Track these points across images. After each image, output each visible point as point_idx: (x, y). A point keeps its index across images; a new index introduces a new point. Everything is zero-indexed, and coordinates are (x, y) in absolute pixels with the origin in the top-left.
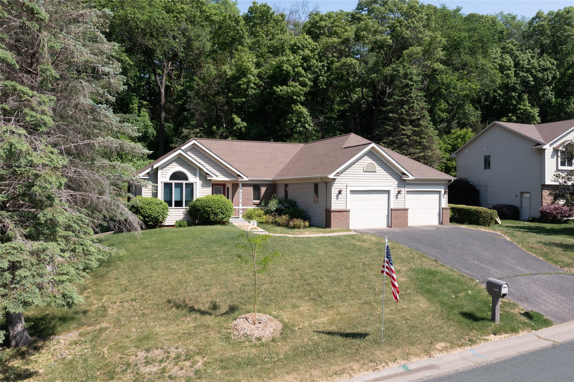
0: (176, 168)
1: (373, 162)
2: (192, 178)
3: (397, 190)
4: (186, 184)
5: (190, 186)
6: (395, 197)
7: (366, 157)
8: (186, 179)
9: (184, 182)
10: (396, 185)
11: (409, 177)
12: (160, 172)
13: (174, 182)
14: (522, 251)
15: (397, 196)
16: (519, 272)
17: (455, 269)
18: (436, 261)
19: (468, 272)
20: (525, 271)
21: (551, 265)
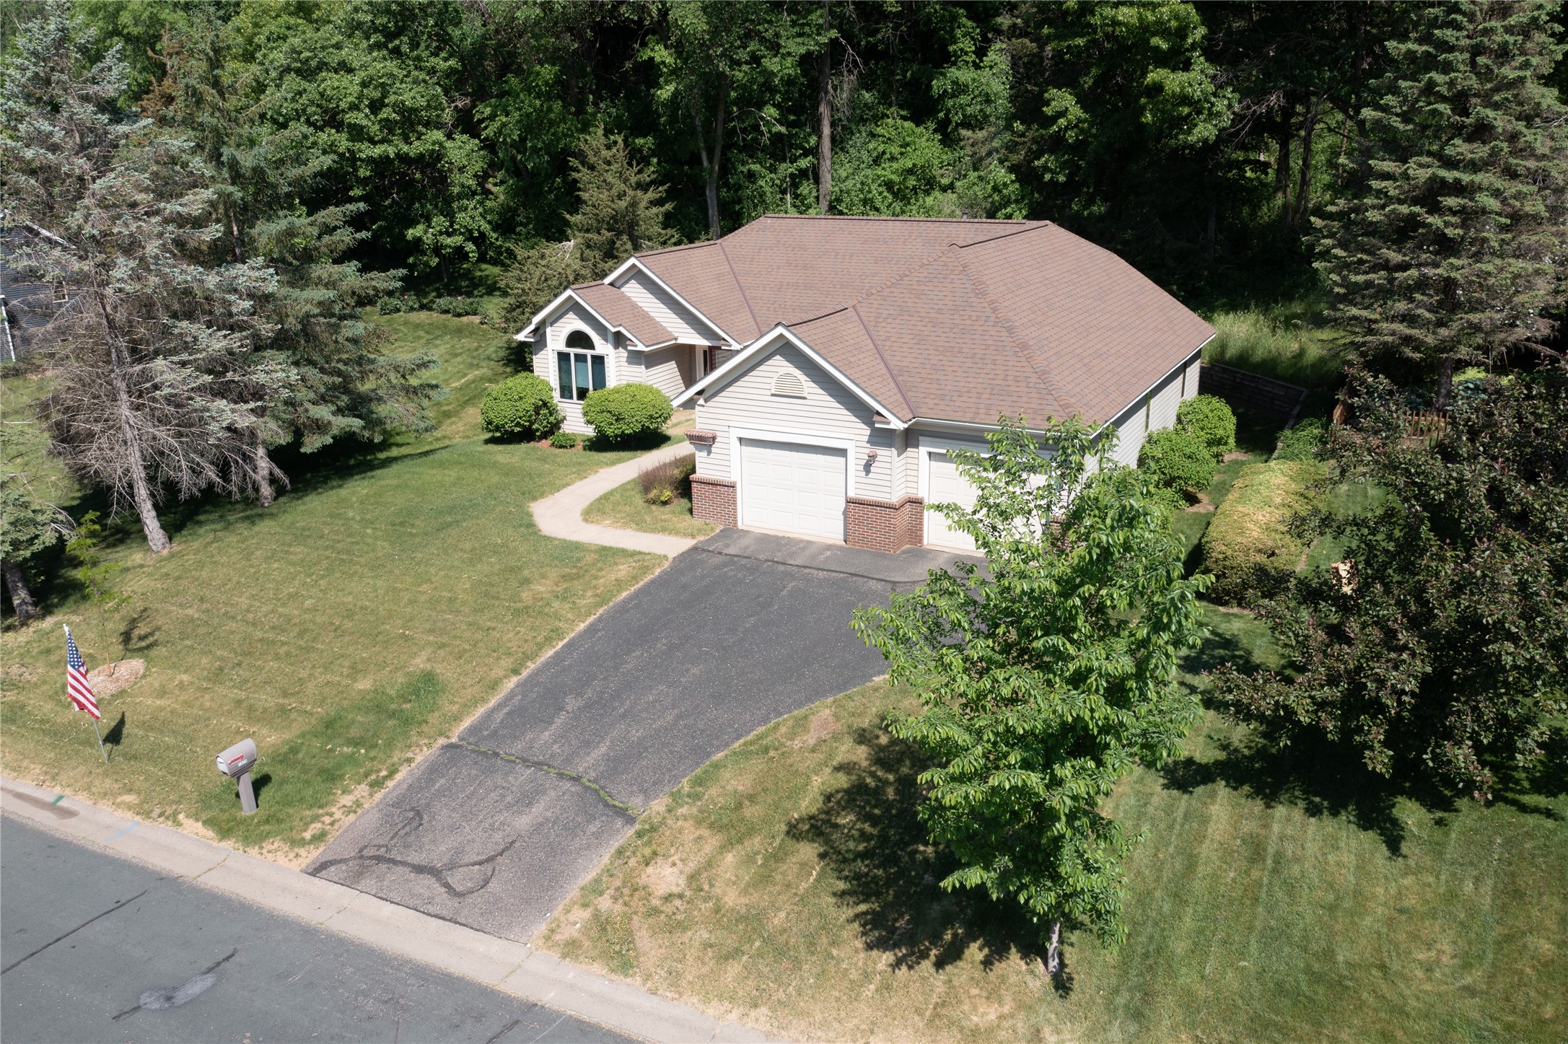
0: (573, 323)
1: (797, 372)
2: (602, 347)
3: (868, 451)
4: (593, 357)
5: (599, 361)
6: (861, 468)
7: (778, 357)
8: (591, 346)
9: (589, 353)
10: (866, 438)
11: (888, 423)
12: (549, 330)
13: (573, 351)
14: (765, 720)
15: (867, 468)
16: (568, 760)
17: (493, 702)
18: (516, 672)
19: (500, 716)
20: (589, 763)
21: (676, 779)
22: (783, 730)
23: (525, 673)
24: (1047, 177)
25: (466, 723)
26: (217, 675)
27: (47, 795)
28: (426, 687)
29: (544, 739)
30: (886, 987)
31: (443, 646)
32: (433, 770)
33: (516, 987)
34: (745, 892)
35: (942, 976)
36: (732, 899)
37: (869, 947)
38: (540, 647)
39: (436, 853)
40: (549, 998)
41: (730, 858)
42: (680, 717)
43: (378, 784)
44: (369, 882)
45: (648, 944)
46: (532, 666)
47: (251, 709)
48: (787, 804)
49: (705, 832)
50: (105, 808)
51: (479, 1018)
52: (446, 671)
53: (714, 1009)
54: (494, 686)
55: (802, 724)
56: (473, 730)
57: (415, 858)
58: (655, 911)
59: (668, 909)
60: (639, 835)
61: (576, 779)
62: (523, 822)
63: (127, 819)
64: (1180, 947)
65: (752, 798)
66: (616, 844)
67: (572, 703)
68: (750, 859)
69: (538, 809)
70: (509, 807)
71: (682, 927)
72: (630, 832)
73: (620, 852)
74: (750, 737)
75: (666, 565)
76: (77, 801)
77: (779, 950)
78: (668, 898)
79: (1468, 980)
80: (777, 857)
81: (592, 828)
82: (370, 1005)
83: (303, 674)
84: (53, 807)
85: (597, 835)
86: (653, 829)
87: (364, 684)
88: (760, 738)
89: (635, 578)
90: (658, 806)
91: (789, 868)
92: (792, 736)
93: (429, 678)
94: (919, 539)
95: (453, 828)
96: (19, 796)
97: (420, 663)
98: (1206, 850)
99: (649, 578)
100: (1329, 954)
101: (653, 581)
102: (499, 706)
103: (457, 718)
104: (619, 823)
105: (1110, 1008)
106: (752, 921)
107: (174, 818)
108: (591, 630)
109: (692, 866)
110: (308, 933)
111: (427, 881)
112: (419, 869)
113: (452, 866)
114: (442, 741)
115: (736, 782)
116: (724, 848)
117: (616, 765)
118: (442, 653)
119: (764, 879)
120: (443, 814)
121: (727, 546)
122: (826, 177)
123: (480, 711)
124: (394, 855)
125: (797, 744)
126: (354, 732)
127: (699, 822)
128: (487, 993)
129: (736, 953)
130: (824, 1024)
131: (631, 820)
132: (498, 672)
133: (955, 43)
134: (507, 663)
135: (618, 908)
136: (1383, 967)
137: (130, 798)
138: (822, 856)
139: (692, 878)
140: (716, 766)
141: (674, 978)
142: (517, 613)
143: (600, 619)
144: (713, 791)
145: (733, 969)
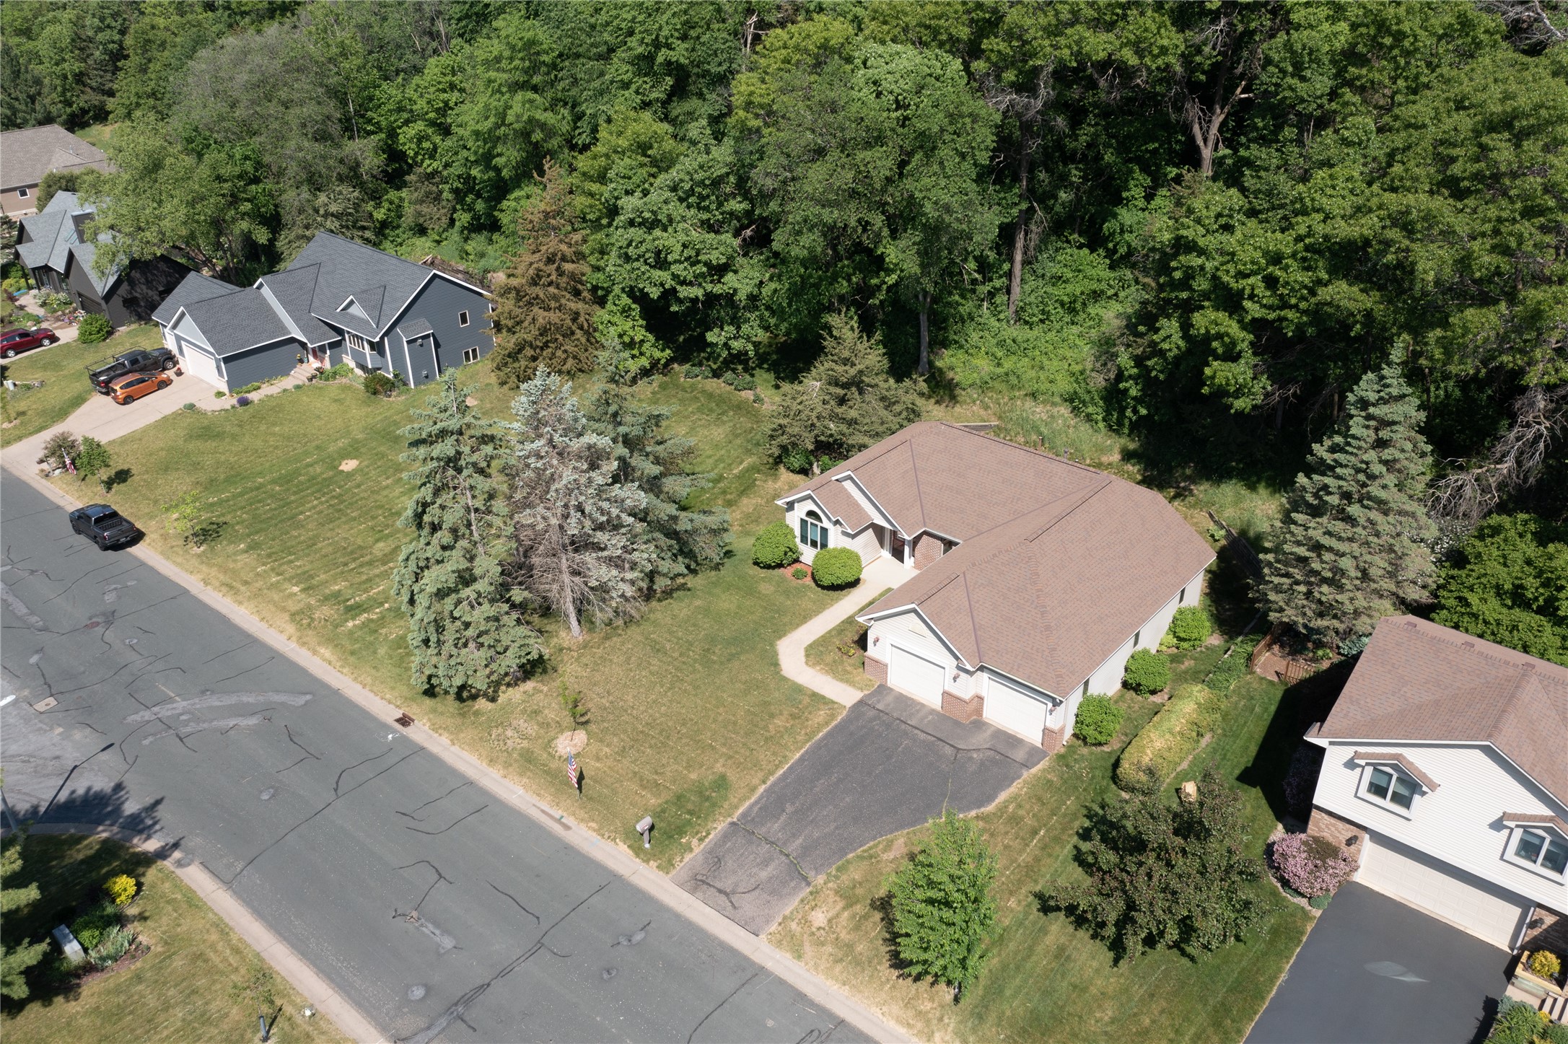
0: (810, 506)
2: (827, 522)
3: (955, 672)
4: (821, 527)
5: (825, 530)
6: (952, 679)
7: (913, 614)
8: (820, 521)
9: (819, 524)
10: (954, 666)
11: (965, 666)
12: (796, 505)
13: (810, 520)
14: (874, 838)
15: (955, 679)
16: (785, 844)
17: (753, 799)
18: (764, 782)
19: (756, 809)
20: (794, 846)
21: (830, 865)
22: (881, 846)
23: (769, 783)
24: (1154, 374)
25: (740, 811)
26: (623, 752)
27: (557, 813)
28: (722, 783)
29: (775, 828)
30: (894, 987)
31: (730, 757)
32: (725, 837)
33: (757, 958)
34: (849, 933)
35: (915, 986)
36: (843, 935)
37: (891, 966)
38: (777, 767)
39: (727, 884)
40: (769, 965)
41: (846, 914)
42: (837, 828)
43: (701, 840)
44: (699, 894)
45: (808, 949)
46: (772, 779)
47: (641, 779)
48: (874, 890)
49: (838, 899)
50: (583, 826)
51: (744, 970)
52: (732, 775)
53: (829, 983)
54: (753, 789)
55: (889, 847)
56: (744, 815)
57: (719, 885)
58: (813, 934)
59: (818, 934)
60: (811, 893)
61: (787, 855)
62: (764, 875)
63: (593, 836)
64: (1008, 993)
65: (860, 884)
66: (802, 895)
67: (789, 808)
68: (854, 916)
69: (770, 869)
70: (758, 865)
71: (823, 944)
72: (808, 890)
73: (802, 901)
74: (865, 847)
75: (845, 713)
76: (569, 820)
77: (857, 963)
78: (819, 929)
79: (1109, 1029)
80: (865, 917)
81: (792, 884)
82: (704, 957)
83: (664, 761)
84: (559, 821)
85: (794, 888)
86: (817, 892)
87: (693, 776)
88: (870, 848)
89: (827, 724)
90: (820, 879)
91: (868, 924)
92: (884, 851)
93: (723, 777)
94: (981, 715)
95: (734, 872)
96: (543, 811)
97: (719, 768)
98: (1040, 949)
99: (834, 723)
100: (1062, 1008)
101: (836, 726)
102: (756, 802)
103: (737, 807)
104: (803, 884)
105: (972, 1014)
106: (850, 946)
107: (614, 840)
108: (802, 759)
109: (830, 915)
110: (677, 916)
111: (723, 898)
112: (720, 891)
113: (734, 892)
114: (729, 820)
115: (856, 873)
116: (844, 909)
117: (806, 850)
118: (730, 762)
119: (857, 928)
120: (730, 863)
121: (879, 701)
122: (1016, 289)
123: (747, 804)
124: (709, 881)
125: (885, 856)
126: (690, 806)
127: (837, 892)
128: (746, 959)
129: (841, 960)
130: (868, 998)
131: (808, 884)
132: (755, 781)
133: (1129, 190)
134: (760, 775)
135: (799, 929)
136: (1080, 1017)
137: (594, 825)
138: (882, 919)
139: (830, 921)
140: (848, 862)
141: (816, 966)
142: (766, 740)
143: (806, 752)
144: (844, 877)
145: (839, 968)
